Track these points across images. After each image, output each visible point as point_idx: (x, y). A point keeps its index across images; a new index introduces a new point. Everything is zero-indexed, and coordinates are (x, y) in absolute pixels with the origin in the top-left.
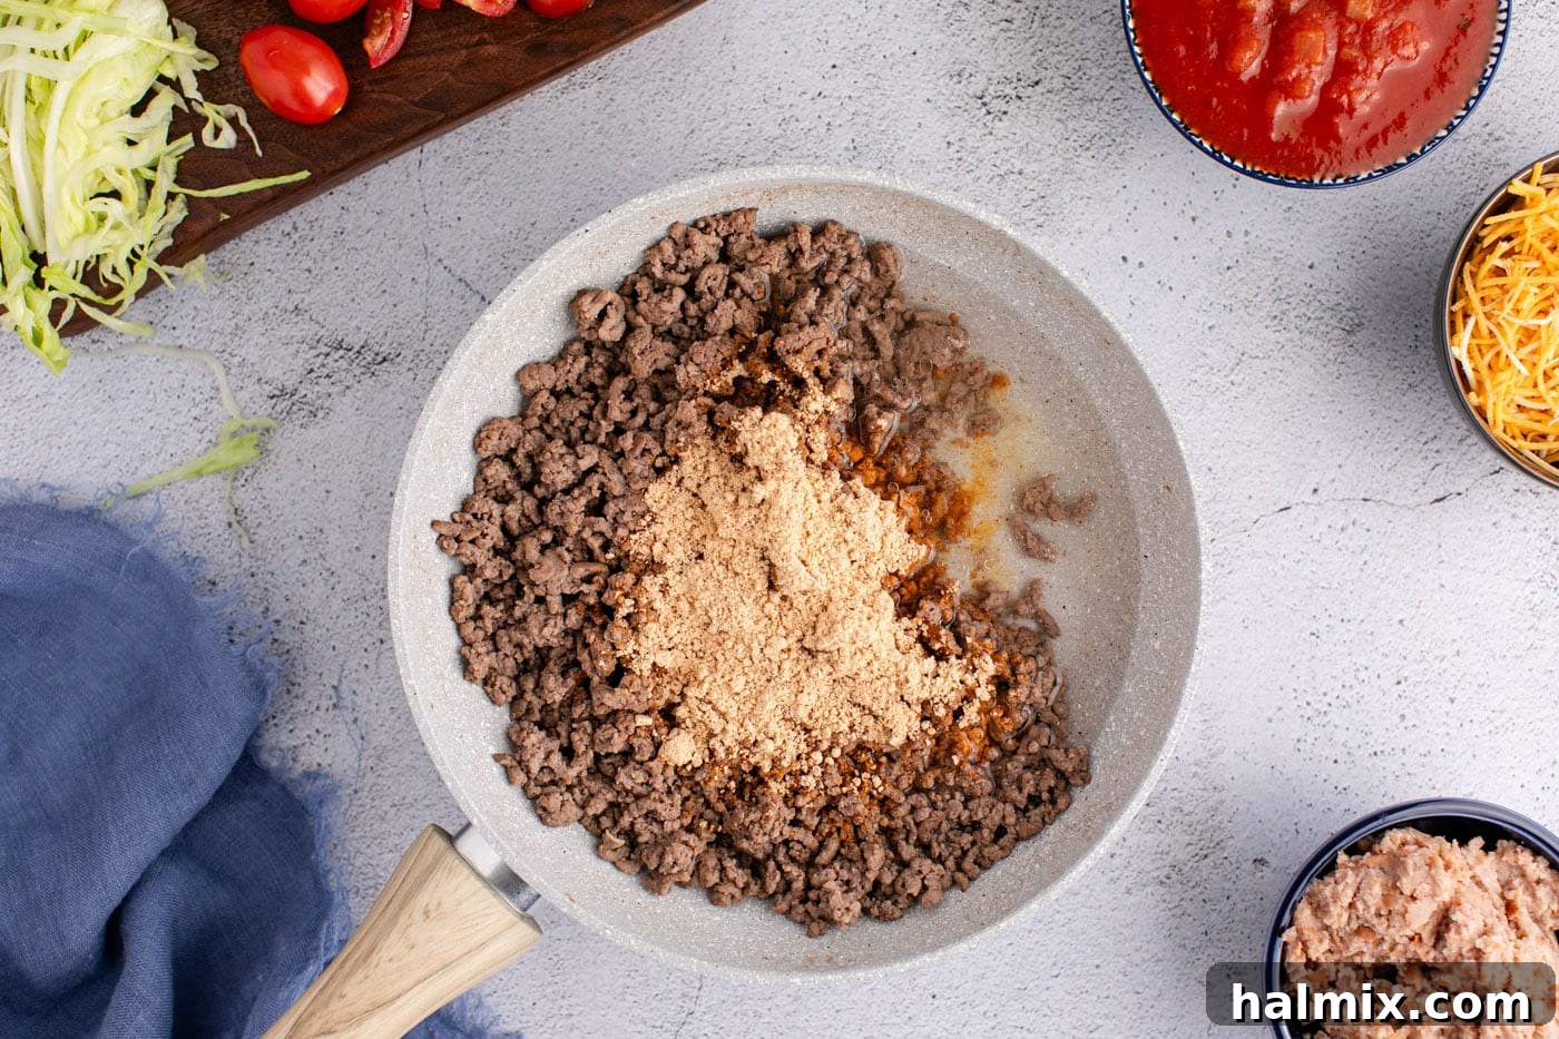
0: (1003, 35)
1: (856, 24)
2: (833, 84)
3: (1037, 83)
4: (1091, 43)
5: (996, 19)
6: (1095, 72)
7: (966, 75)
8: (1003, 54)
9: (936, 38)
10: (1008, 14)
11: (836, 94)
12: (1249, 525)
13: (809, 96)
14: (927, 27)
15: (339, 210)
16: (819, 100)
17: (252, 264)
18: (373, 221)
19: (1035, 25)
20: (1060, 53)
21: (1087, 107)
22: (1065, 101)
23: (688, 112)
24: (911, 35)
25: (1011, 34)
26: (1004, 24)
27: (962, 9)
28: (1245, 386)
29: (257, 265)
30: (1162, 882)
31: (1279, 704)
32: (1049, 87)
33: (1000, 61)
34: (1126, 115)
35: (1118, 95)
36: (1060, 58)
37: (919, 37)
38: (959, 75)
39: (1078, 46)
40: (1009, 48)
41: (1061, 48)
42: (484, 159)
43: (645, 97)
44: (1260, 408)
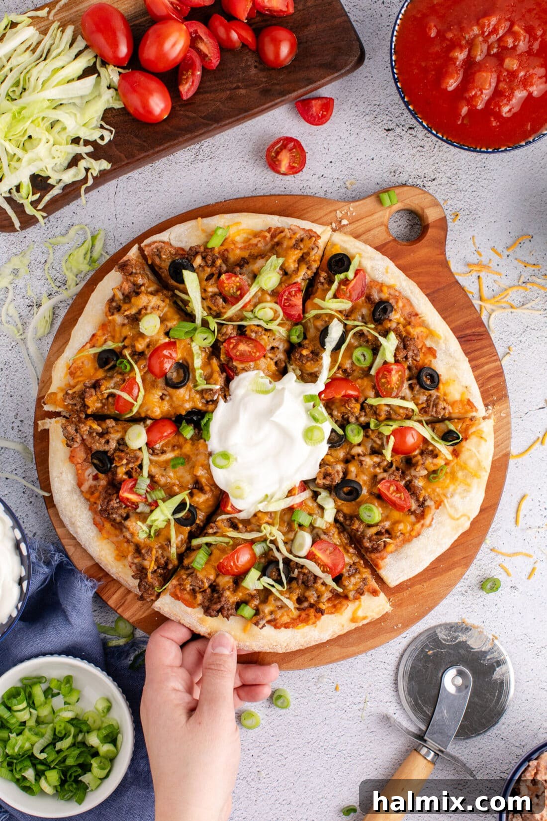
0: (419, 153)
1: (344, 141)
2: (329, 171)
3: (434, 180)
4: (463, 162)
5: (416, 145)
6: (464, 177)
7: (398, 172)
8: (418, 163)
9: (384, 152)
10: (422, 143)
11: (331, 176)
12: (522, 414)
13: (317, 176)
14: (380, 146)
15: (72, 213)
16: (322, 178)
17: (25, 237)
18: (89, 221)
19: (435, 150)
20: (447, 165)
21: (458, 194)
22: (448, 190)
23: (255, 179)
24: (372, 150)
25: (423, 153)
26: (419, 148)
27: (399, 138)
28: (527, 344)
29: (27, 238)
30: (463, 594)
31: (531, 507)
32: (440, 182)
33: (416, 167)
34: (478, 200)
35: (475, 189)
36: (447, 168)
37: (376, 151)
38: (395, 172)
39: (457, 163)
40: (421, 161)
41: (448, 163)
42: (148, 194)
43: (233, 170)
44: (534, 355)
